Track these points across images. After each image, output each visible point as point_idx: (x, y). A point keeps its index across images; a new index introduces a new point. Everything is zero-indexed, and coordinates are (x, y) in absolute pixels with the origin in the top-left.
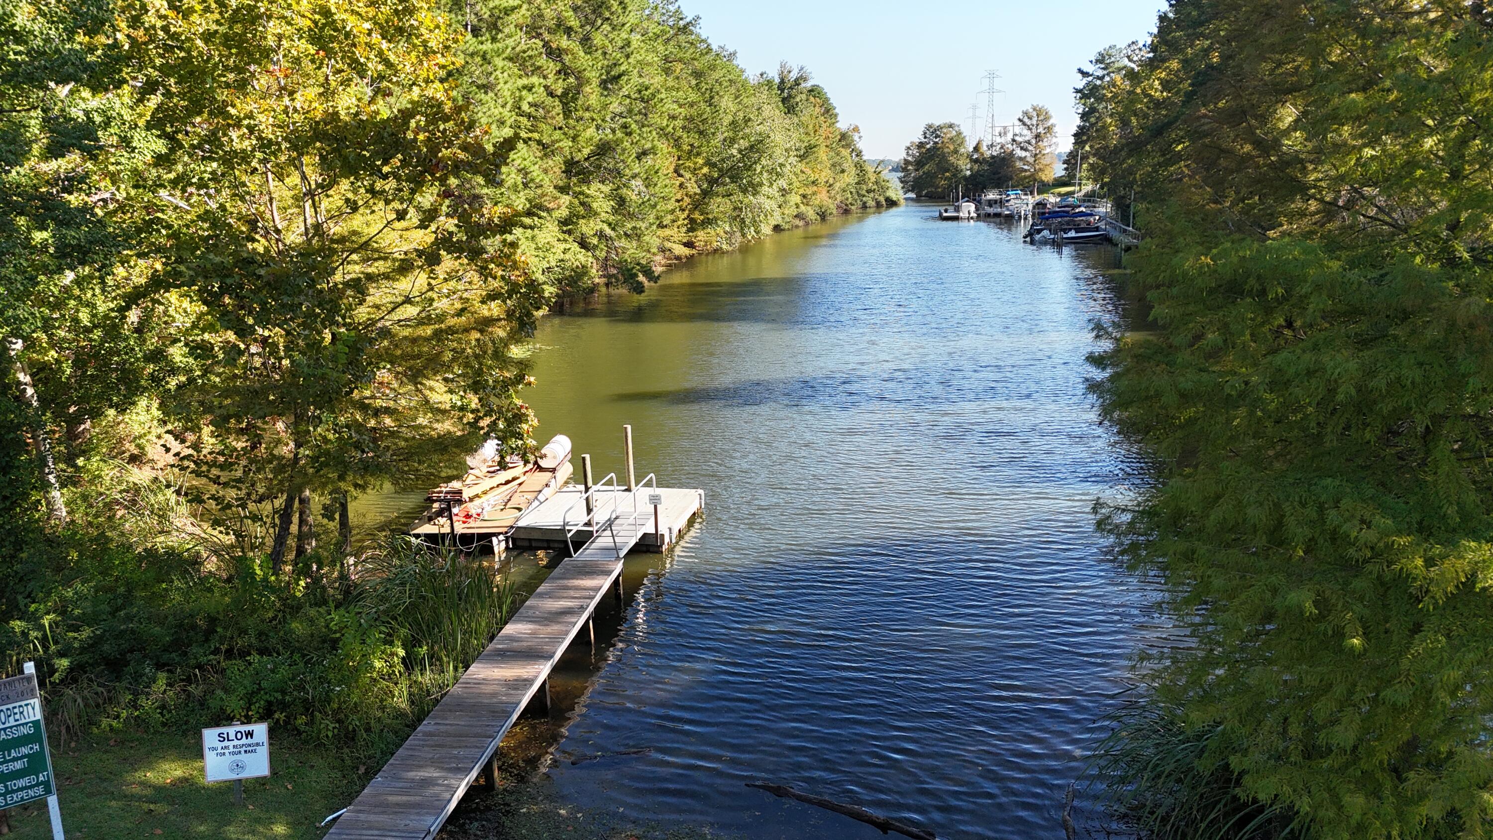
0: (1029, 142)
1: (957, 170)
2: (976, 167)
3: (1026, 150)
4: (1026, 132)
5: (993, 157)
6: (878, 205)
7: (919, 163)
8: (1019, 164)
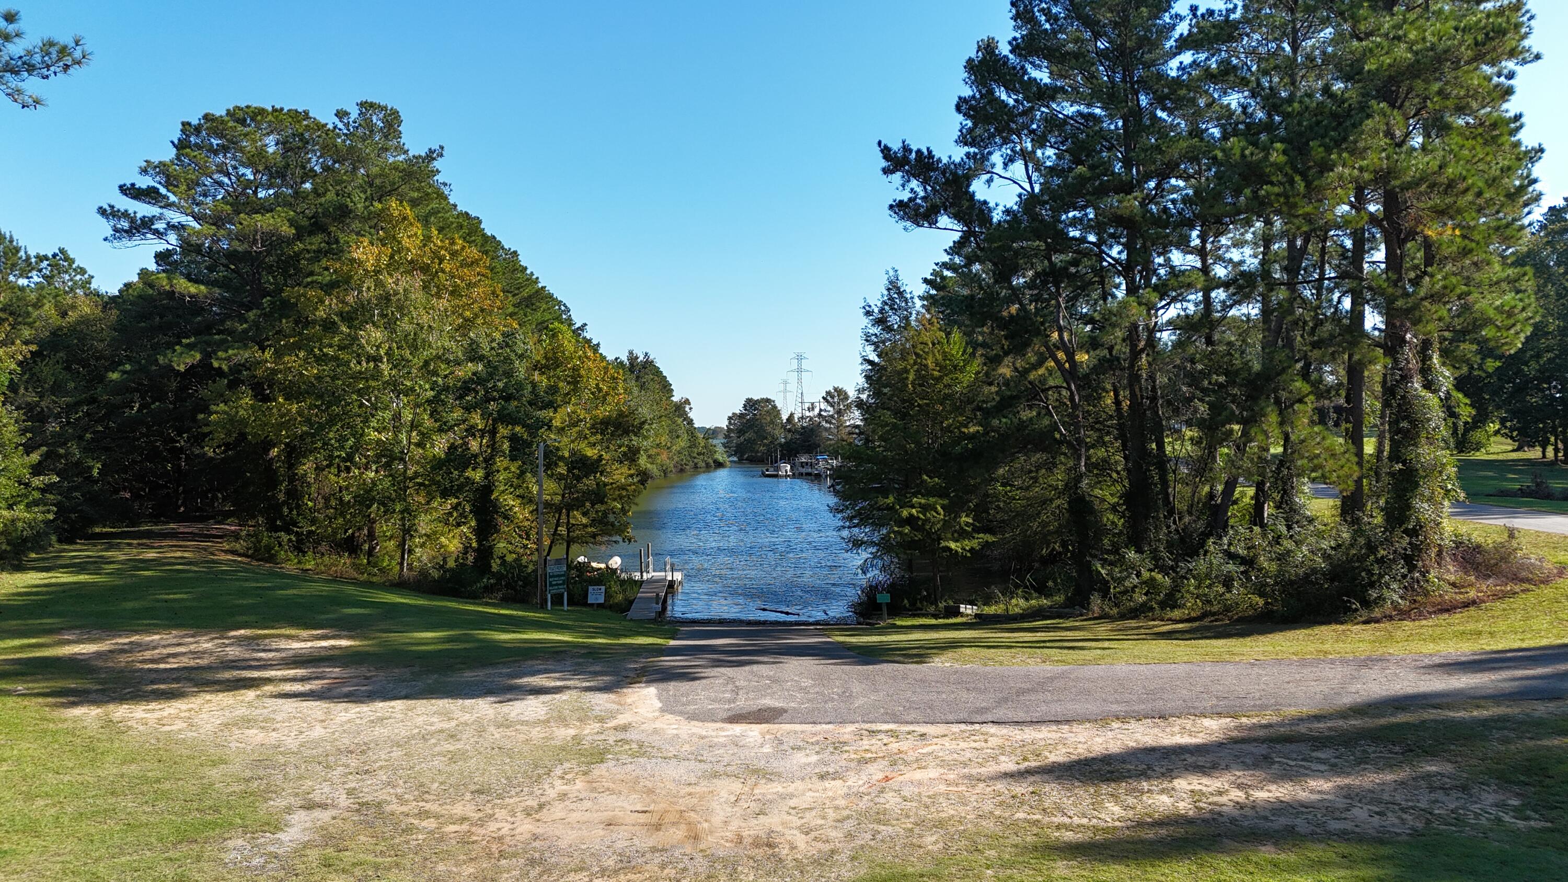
0: (832, 416)
1: (774, 438)
2: (789, 436)
3: (830, 423)
4: (829, 408)
5: (803, 428)
6: (708, 466)
7: (741, 432)
8: (825, 434)
